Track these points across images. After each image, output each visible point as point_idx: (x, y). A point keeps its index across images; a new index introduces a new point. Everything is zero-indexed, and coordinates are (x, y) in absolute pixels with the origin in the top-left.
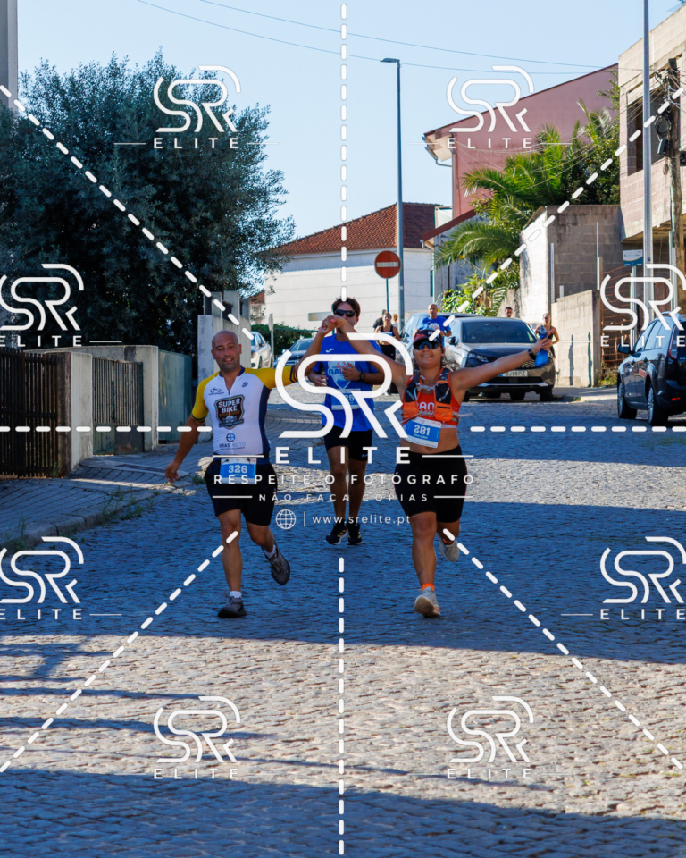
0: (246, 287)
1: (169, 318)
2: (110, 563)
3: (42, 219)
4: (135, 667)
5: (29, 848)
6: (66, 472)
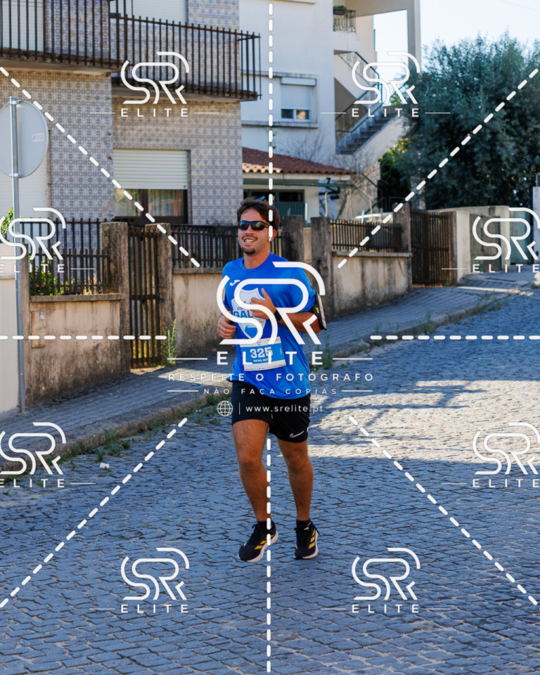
1: (515, 188)
3: (437, 132)
4: (499, 399)
6: (454, 283)
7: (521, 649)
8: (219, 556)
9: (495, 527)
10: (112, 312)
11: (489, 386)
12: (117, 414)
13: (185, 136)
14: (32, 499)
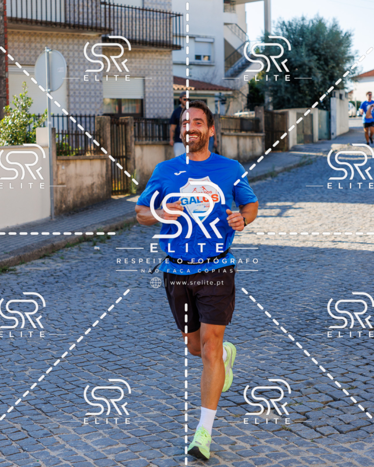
0: (347, 88)
2: (302, 179)
4: (310, 213)
5: (276, 271)
6: (288, 150)
7: (319, 346)
8: (157, 296)
9: (306, 281)
10: (102, 165)
11: (305, 205)
12: (104, 220)
13: (142, 70)
14: (58, 266)
